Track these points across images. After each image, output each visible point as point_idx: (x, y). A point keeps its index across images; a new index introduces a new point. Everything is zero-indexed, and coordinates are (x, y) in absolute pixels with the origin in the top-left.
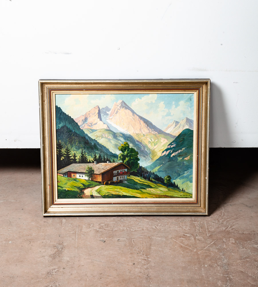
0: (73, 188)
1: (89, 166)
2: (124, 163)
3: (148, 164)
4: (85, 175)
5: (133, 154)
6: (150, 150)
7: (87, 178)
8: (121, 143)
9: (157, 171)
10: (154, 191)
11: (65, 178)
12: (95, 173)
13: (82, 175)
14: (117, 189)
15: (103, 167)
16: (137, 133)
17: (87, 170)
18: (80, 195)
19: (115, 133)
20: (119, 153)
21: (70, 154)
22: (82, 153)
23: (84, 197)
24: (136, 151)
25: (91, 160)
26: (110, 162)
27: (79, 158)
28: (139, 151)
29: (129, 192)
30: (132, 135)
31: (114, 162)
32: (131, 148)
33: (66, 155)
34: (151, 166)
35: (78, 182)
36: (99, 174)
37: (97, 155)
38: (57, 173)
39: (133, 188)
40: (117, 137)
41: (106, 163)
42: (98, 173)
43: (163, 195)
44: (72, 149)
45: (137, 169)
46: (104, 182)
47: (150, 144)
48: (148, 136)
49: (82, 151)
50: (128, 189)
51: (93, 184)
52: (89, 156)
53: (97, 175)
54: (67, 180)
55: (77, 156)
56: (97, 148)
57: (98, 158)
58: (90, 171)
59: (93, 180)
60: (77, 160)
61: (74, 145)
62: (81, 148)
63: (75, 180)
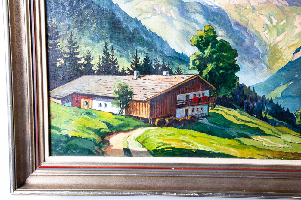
0: (84, 132)
1: (122, 82)
2: (204, 75)
3: (258, 81)
4: (113, 103)
5: (225, 54)
6: (266, 45)
7: (116, 109)
8: (198, 28)
9: (280, 96)
10: (268, 143)
11: (68, 109)
12: (135, 98)
13: (106, 103)
14: (184, 135)
15: (153, 85)
16: (236, 3)
17: (116, 92)
18: (100, 149)
19: (183, 2)
20: (191, 52)
21: (78, 53)
22: (105, 52)
23: (108, 153)
24: (233, 48)
25: (126, 69)
26: (171, 73)
27: (98, 61)
28: (239, 49)
29: (212, 143)
30: (223, 8)
31: (179, 73)
32: (221, 40)
33: (68, 54)
34: (265, 85)
35: (95, 117)
36: (145, 102)
37: (141, 57)
38: (49, 96)
39: (220, 134)
40: (189, 14)
41: (160, 76)
42: (141, 100)
43: (290, 152)
44: (83, 41)
45: (233, 91)
46: (154, 120)
47: (268, 30)
48: (262, 12)
49: (106, 47)
50: (210, 136)
51: (130, 124)
52: (121, 59)
53: (140, 104)
54: (70, 112)
55: (93, 58)
56: (140, 40)
57: (142, 64)
58: (122, 93)
59: (129, 115)
60: (93, 68)
61: (86, 31)
62: (103, 38)
63: (89, 114)
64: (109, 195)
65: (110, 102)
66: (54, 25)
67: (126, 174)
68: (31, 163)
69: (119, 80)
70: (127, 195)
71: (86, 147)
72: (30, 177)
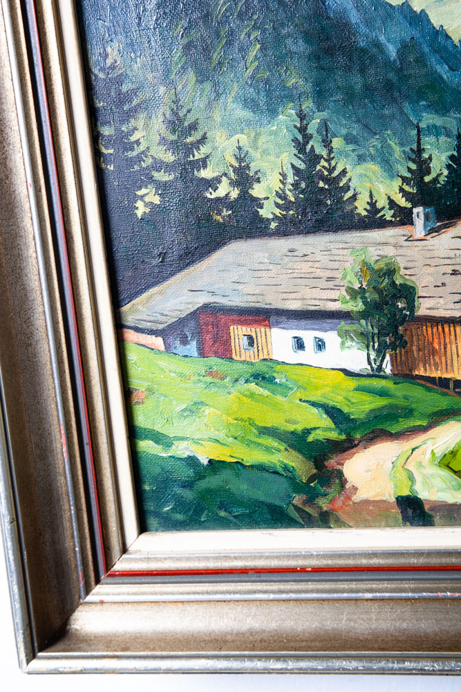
0: (249, 443)
1: (373, 254)
4: (344, 334)
7: (357, 358)
11: (184, 366)
12: (424, 308)
13: (320, 334)
17: (353, 293)
18: (310, 501)
21: (204, 163)
22: (301, 147)
23: (343, 517)
25: (382, 202)
27: (277, 186)
33: (169, 168)
35: (285, 389)
37: (435, 154)
38: (119, 326)
42: (448, 314)
44: (217, 117)
51: (414, 406)
52: (360, 169)
53: (447, 330)
54: (197, 378)
55: (259, 175)
56: (427, 87)
57: (442, 179)
58: (376, 296)
59: (408, 372)
60: (261, 212)
61: (228, 77)
62: (289, 96)
63: (264, 378)
64: (355, 672)
65: (331, 329)
66: (113, 67)
67: (413, 591)
68: (79, 563)
69: (359, 247)
70: (422, 672)
71: (260, 496)
72: (80, 608)
